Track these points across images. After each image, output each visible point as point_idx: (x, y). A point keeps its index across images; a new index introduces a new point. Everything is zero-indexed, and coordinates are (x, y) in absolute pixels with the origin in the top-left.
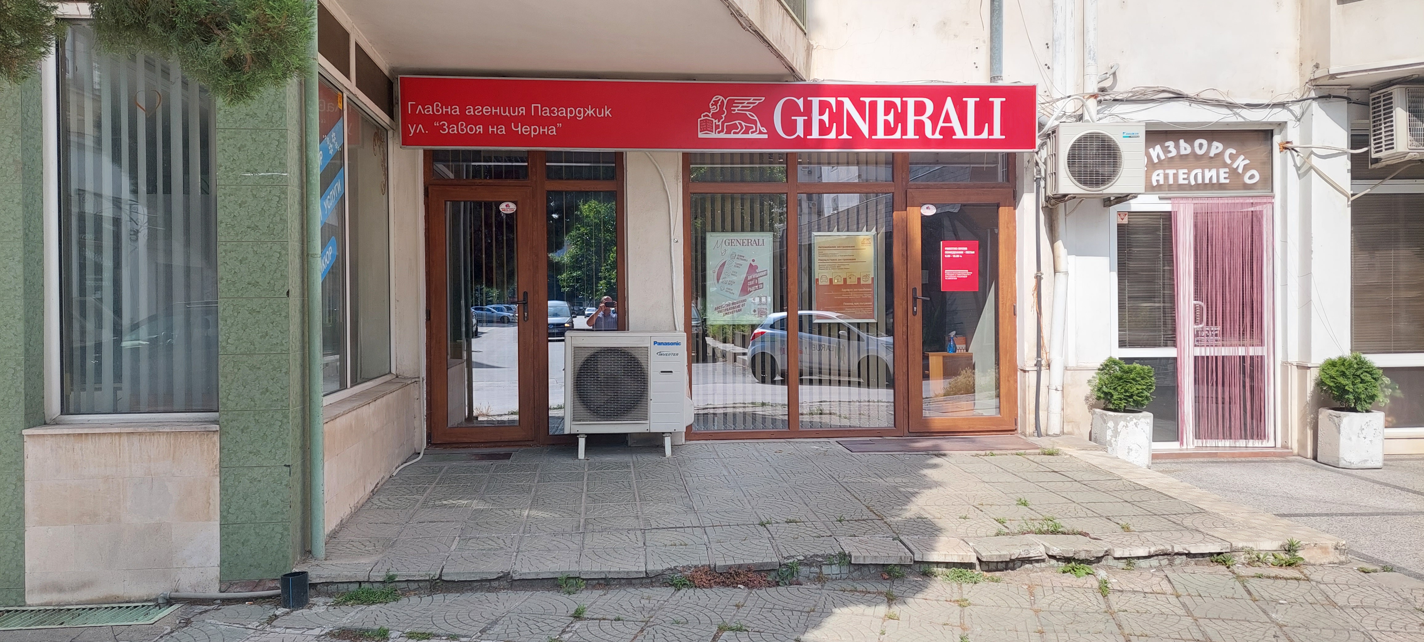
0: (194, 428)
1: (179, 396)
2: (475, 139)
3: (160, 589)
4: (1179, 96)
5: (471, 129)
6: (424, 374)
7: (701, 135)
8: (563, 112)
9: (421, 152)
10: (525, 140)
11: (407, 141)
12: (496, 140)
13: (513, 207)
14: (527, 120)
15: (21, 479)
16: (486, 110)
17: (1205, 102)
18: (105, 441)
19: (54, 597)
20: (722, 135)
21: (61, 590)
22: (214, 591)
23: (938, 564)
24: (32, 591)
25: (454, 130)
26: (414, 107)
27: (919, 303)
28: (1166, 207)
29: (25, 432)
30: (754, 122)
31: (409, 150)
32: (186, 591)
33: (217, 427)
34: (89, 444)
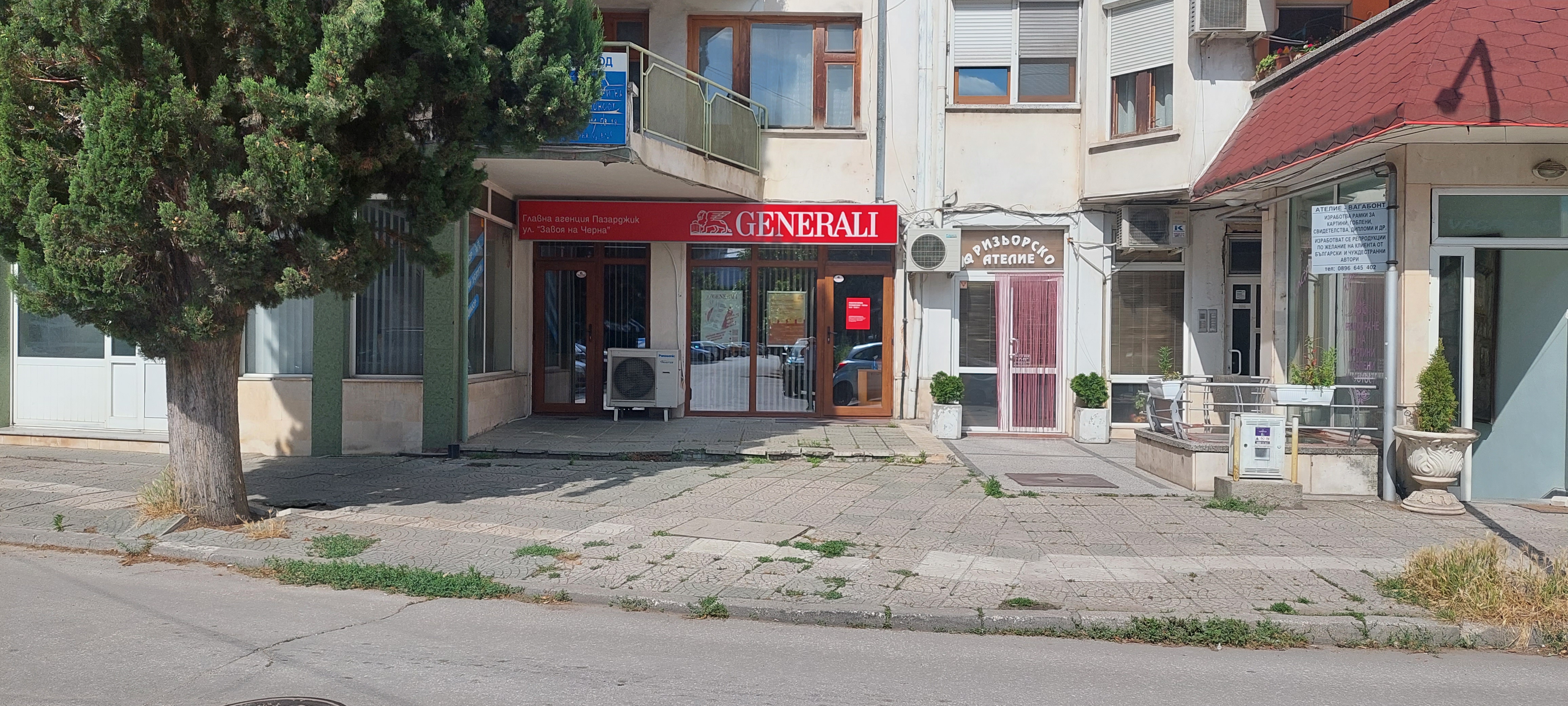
0: (413, 381)
1: (405, 369)
2: (560, 236)
3: (396, 450)
4: (998, 209)
5: (558, 230)
6: (531, 372)
7: (692, 234)
8: (610, 220)
9: (531, 243)
10: (589, 236)
11: (522, 237)
12: (574, 236)
13: (584, 273)
14: (591, 225)
15: (341, 401)
16: (567, 219)
17: (1015, 213)
18: (376, 385)
19: (353, 452)
20: (705, 234)
21: (356, 449)
22: (420, 452)
23: (748, 455)
24: (344, 449)
25: (548, 231)
26: (526, 218)
27: (832, 336)
28: (992, 278)
29: (343, 380)
30: (724, 226)
31: (522, 242)
32: (408, 451)
33: (422, 381)
34: (369, 386)
